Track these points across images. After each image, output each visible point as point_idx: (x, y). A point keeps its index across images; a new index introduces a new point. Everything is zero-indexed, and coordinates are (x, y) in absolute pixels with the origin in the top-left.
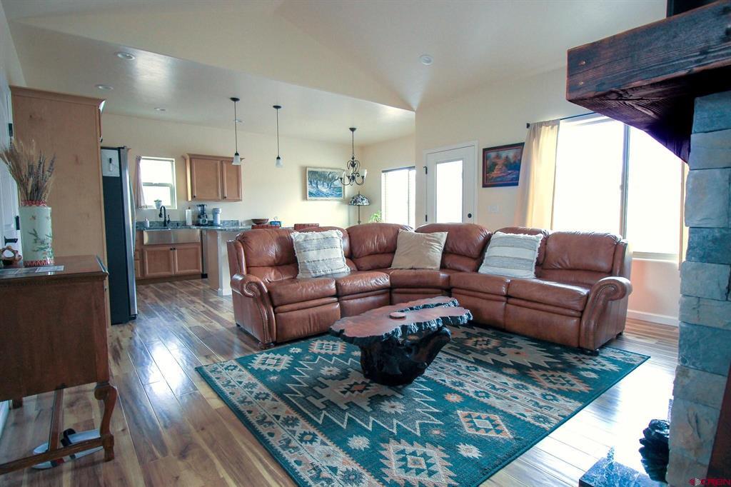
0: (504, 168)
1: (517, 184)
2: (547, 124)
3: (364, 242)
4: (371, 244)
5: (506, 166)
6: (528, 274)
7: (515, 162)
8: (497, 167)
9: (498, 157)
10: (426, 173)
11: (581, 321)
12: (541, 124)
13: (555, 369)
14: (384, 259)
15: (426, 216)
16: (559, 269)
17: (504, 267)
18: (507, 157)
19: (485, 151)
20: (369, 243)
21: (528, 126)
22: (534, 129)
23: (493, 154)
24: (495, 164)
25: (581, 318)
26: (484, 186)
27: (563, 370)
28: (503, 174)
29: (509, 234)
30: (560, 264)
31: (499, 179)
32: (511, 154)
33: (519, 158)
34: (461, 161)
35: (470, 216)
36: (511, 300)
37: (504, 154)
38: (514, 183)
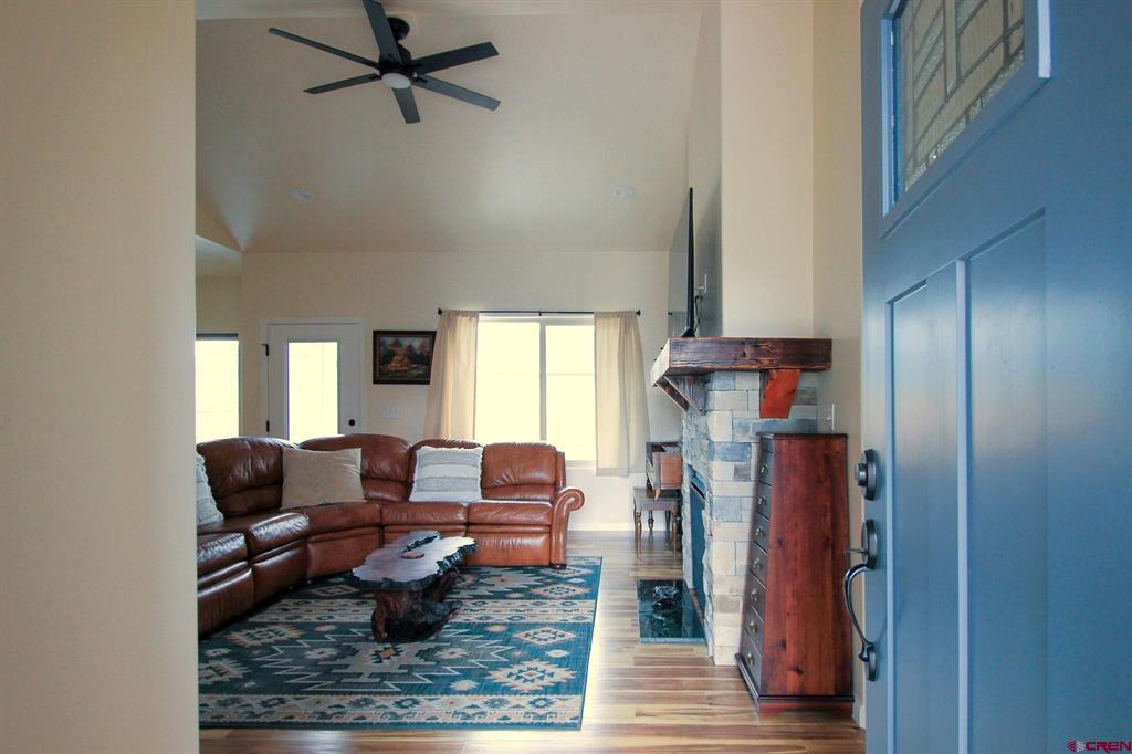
0: (406, 360)
1: (428, 383)
2: (465, 314)
3: (231, 470)
4: (242, 472)
5: (410, 358)
6: (475, 496)
7: (422, 354)
8: (396, 358)
9: (397, 344)
10: (267, 354)
11: (551, 536)
12: (457, 313)
13: (547, 584)
14: (267, 495)
15: (268, 424)
16: (503, 486)
17: (445, 490)
18: (410, 346)
19: (377, 334)
20: (239, 471)
21: (440, 312)
22: (448, 316)
23: (389, 340)
24: (393, 354)
25: (550, 533)
26: (375, 382)
27: (556, 583)
28: (405, 368)
29: (440, 449)
30: (504, 481)
31: (398, 374)
32: (417, 343)
33: (427, 349)
34: (335, 344)
35: (352, 423)
36: (472, 528)
37: (406, 342)
38: (424, 379)
